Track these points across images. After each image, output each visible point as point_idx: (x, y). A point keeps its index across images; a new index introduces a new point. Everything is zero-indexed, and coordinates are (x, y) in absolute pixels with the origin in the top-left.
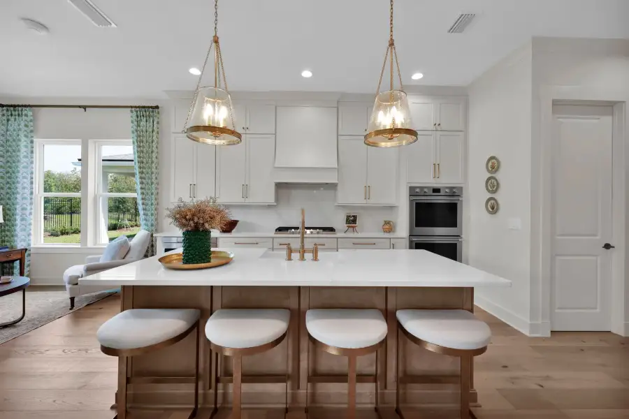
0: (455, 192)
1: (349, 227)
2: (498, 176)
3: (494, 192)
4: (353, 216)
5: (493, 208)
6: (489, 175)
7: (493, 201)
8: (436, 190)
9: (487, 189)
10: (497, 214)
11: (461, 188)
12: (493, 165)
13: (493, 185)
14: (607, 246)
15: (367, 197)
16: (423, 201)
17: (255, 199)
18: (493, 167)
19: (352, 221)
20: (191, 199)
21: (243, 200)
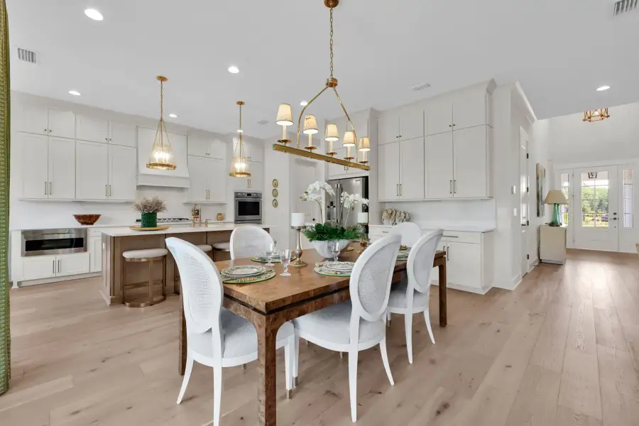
0: (258, 196)
1: (195, 217)
2: (277, 189)
3: (276, 197)
4: (197, 210)
5: (275, 205)
6: (274, 188)
7: (275, 201)
8: (249, 195)
9: (273, 195)
10: (278, 208)
11: (261, 194)
12: (275, 183)
13: (275, 193)
14: (314, 220)
15: (208, 197)
16: (242, 201)
17: (118, 196)
18: (275, 185)
19: (196, 213)
20: (46, 196)
21: (105, 198)
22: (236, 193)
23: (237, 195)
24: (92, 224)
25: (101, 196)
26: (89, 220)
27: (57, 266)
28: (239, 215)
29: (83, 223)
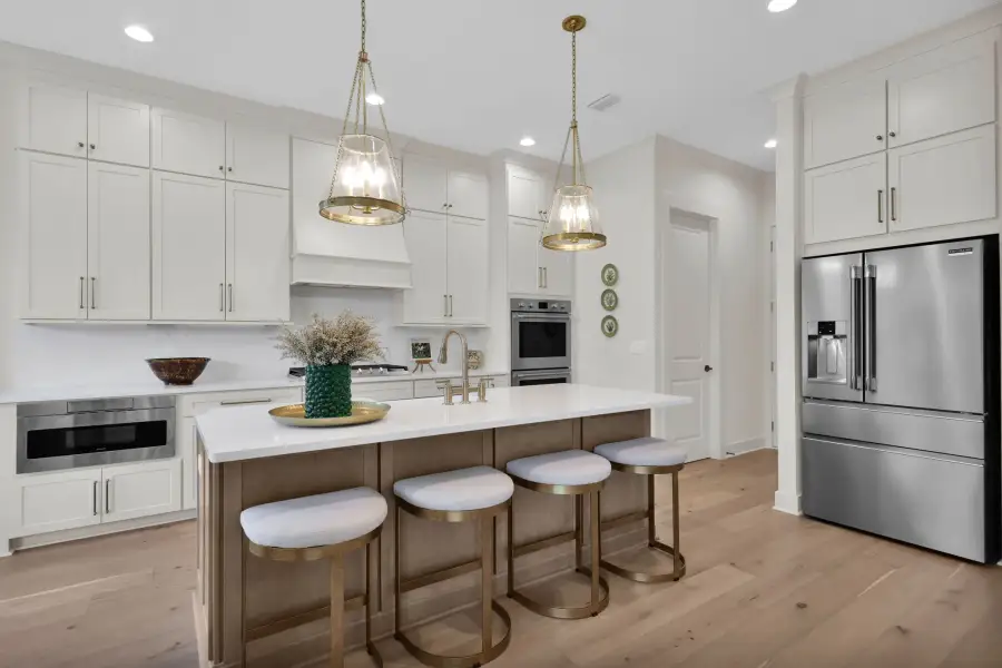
0: (565, 308)
1: (418, 362)
2: (617, 289)
3: (612, 309)
4: (425, 344)
5: (610, 329)
6: (606, 288)
7: (610, 321)
8: (543, 305)
9: (603, 304)
10: (616, 337)
11: (569, 303)
12: (611, 275)
13: (610, 300)
14: (707, 368)
15: (448, 313)
16: (531, 321)
18: (610, 278)
19: (422, 351)
20: (83, 313)
21: (221, 316)
22: (513, 302)
23: (516, 307)
24: (188, 382)
25: (212, 314)
26: (181, 372)
27: (103, 498)
28: (522, 355)
29: (170, 381)
